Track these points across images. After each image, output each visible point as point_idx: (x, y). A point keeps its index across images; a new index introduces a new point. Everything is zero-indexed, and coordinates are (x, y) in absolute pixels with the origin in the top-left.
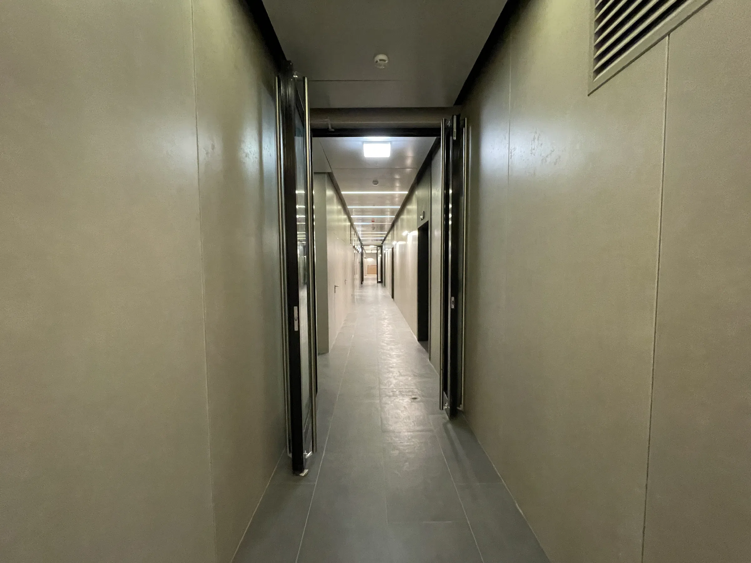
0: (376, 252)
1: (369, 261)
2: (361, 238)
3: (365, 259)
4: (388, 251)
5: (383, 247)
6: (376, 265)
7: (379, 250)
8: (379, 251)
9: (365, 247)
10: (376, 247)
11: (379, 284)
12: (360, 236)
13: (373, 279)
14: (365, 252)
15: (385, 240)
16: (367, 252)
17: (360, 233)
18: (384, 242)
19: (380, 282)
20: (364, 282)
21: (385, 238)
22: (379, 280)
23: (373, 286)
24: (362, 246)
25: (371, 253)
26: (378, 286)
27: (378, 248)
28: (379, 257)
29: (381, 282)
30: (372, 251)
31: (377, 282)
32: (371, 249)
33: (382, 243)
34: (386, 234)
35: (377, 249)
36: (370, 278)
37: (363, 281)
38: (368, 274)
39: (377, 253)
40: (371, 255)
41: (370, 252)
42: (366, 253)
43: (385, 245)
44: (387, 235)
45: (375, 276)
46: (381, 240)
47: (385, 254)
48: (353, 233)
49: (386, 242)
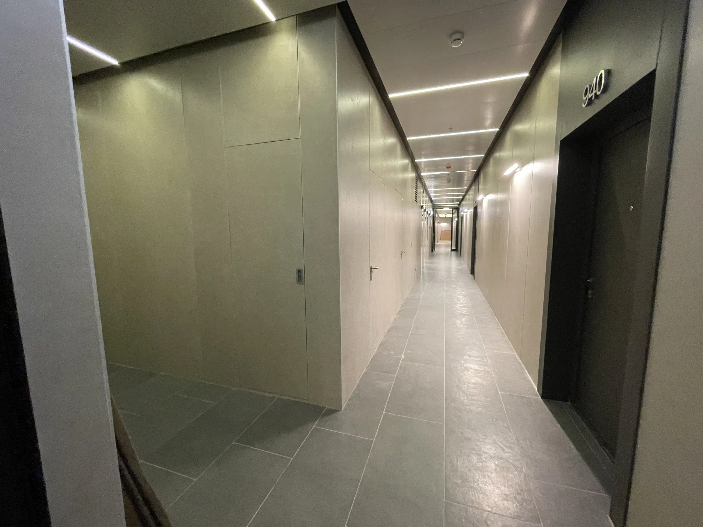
0: (451, 216)
1: (443, 226)
2: (433, 199)
3: (438, 224)
4: (467, 212)
5: (461, 209)
6: (451, 230)
7: (455, 212)
8: (455, 215)
9: (438, 210)
10: (452, 209)
11: (454, 253)
12: (432, 195)
13: (447, 246)
14: (439, 216)
15: (462, 200)
16: (441, 216)
17: (431, 190)
18: (462, 203)
19: (454, 250)
20: (436, 249)
21: (464, 196)
22: (454, 248)
23: (447, 254)
24: (434, 208)
25: (446, 217)
26: (451, 254)
27: (454, 211)
28: (455, 221)
29: (456, 250)
30: (446, 215)
31: (451, 250)
32: (445, 212)
33: (459, 205)
34: (465, 191)
35: (452, 212)
36: (443, 244)
37: (434, 248)
38: (441, 240)
39: (452, 218)
40: (445, 220)
41: (444, 216)
42: (440, 218)
43: (463, 206)
44: (467, 192)
45: (449, 242)
46: (458, 200)
47: (462, 217)
48: (420, 190)
49: (464, 203)
